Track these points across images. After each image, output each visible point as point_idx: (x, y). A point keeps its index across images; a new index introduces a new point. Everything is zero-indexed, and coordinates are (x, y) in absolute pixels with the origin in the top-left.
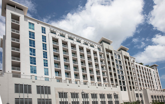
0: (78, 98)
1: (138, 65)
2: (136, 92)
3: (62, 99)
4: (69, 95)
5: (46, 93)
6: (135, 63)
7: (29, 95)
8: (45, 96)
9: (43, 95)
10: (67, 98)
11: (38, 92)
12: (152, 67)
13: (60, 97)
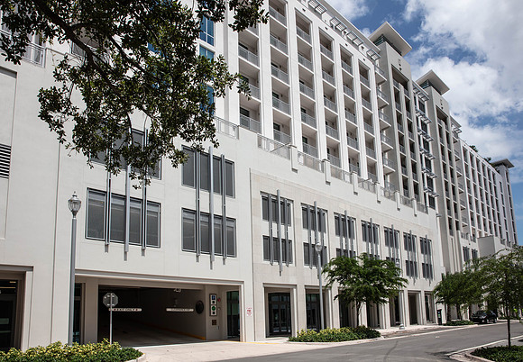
1: (469, 150)
2: (464, 243)
5: (217, 190)
6: (462, 144)
8: (211, 203)
9: (204, 195)
11: (187, 179)
12: (499, 168)
13: (266, 217)
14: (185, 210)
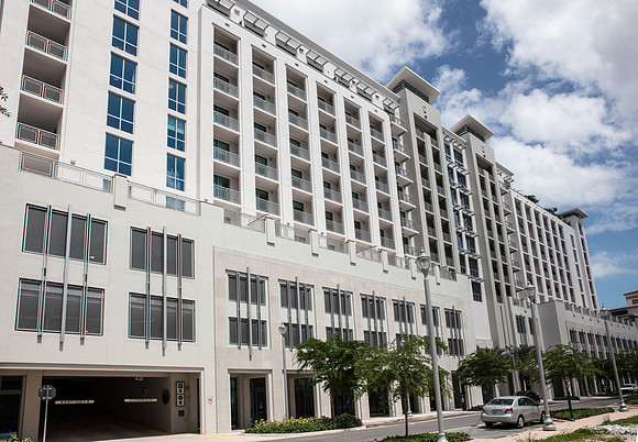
0: (310, 308)
1: (524, 201)
2: (517, 311)
3: (243, 305)
4: (273, 291)
5: (172, 271)
6: (514, 195)
7: (94, 268)
8: (164, 285)
9: (156, 278)
10: (263, 302)
11: (137, 262)
13: (233, 296)
14: (133, 295)
